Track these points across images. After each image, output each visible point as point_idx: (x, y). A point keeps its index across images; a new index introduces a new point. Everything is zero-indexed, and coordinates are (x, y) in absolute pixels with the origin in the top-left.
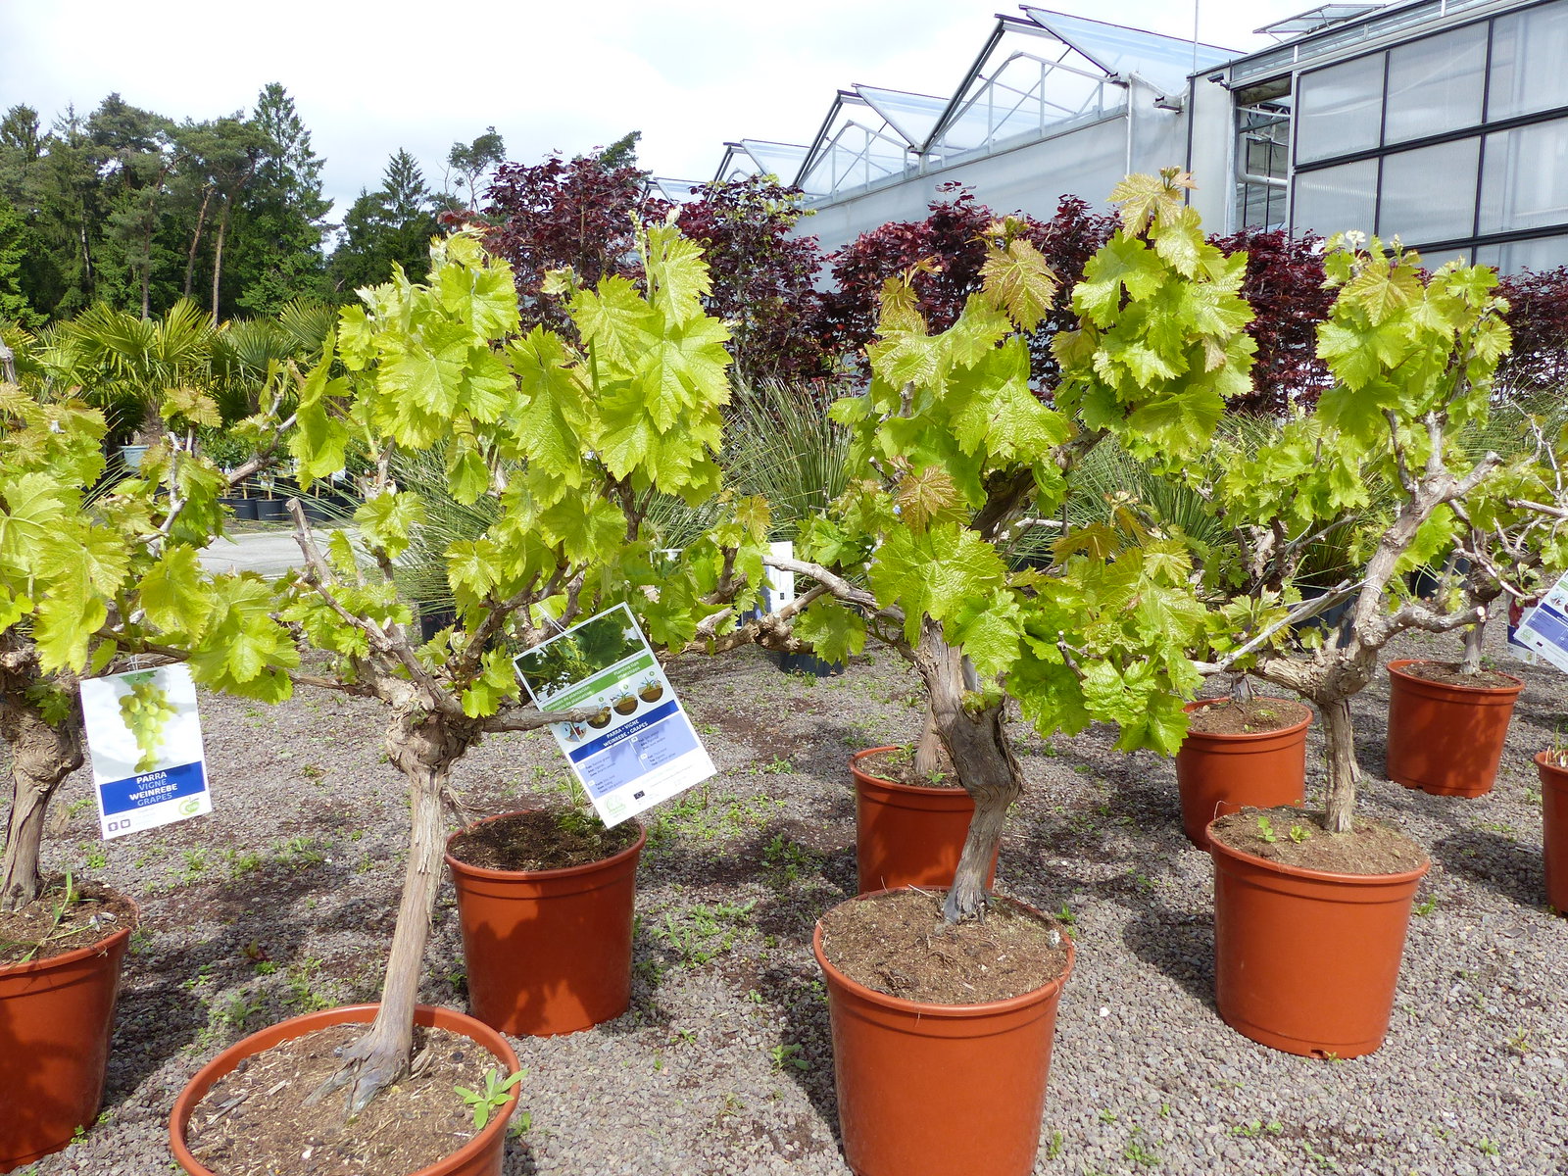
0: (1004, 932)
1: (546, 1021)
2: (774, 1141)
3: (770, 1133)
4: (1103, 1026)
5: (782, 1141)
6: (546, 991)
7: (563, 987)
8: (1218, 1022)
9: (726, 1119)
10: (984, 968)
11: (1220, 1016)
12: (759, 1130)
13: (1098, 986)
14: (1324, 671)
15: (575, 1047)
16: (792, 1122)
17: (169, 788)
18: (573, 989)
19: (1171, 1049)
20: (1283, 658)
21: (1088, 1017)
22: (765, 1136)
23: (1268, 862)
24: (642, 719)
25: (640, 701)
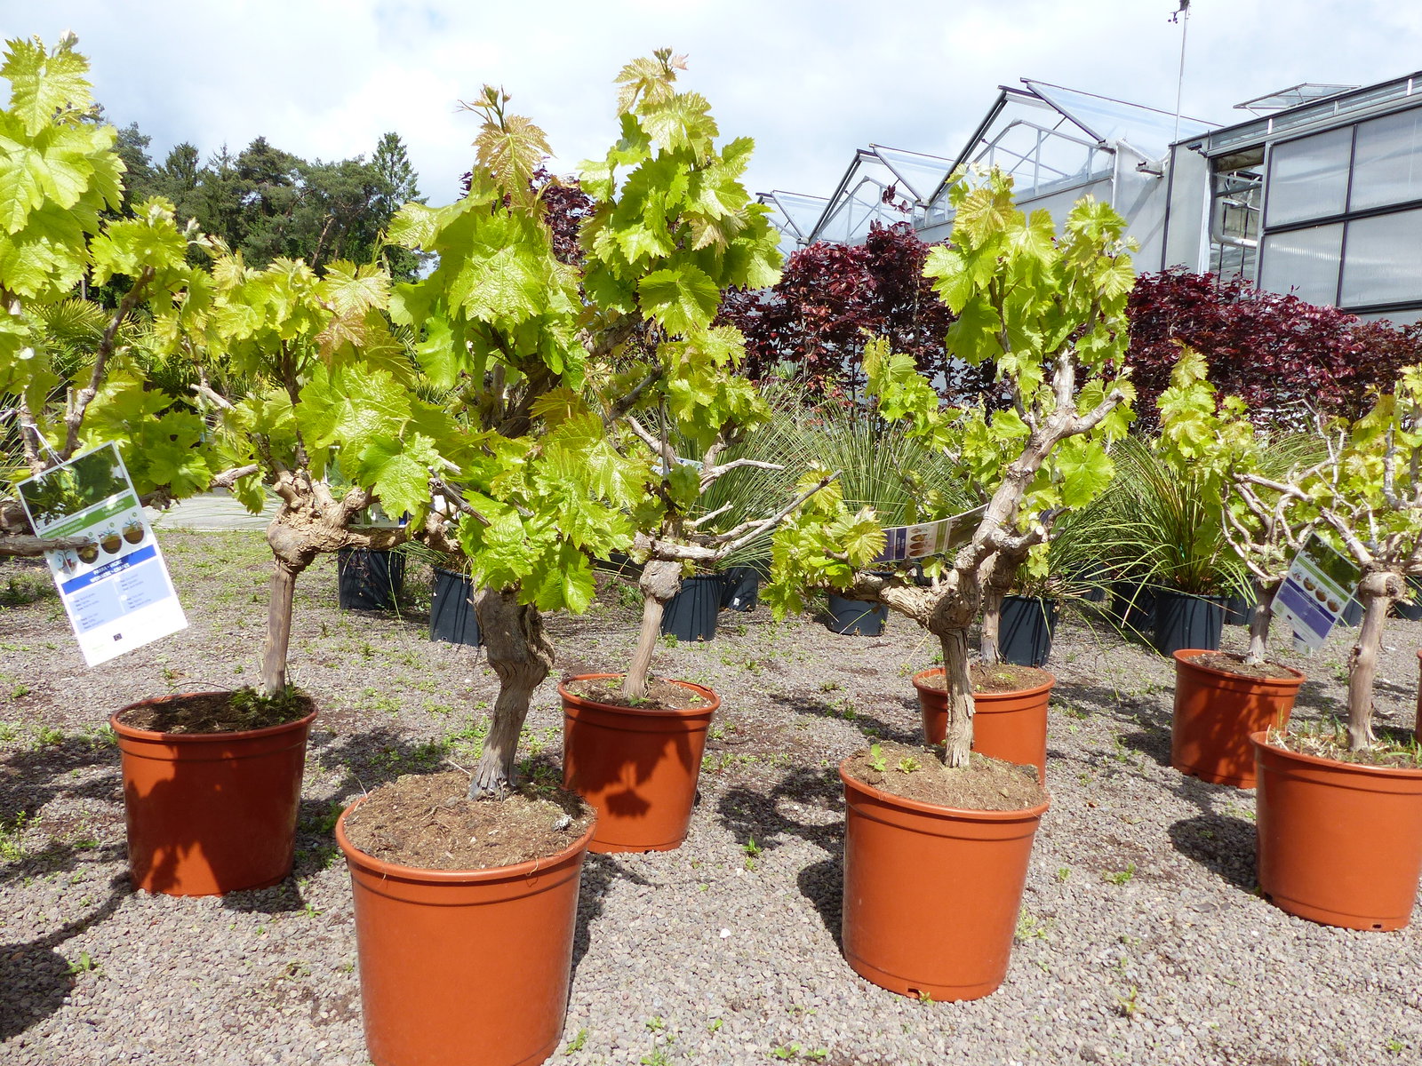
0: (517, 811)
1: (178, 881)
2: (316, 1010)
3: (316, 1000)
4: (715, 946)
5: (323, 1008)
6: (180, 854)
7: (196, 851)
8: (839, 955)
9: (280, 982)
10: (474, 839)
11: (841, 950)
12: (307, 994)
13: (739, 910)
14: (937, 599)
15: (199, 908)
16: (341, 992)
18: (206, 852)
19: (768, 974)
20: (906, 587)
21: (706, 936)
22: (309, 1003)
23: (871, 790)
24: (124, 560)
25: (124, 541)
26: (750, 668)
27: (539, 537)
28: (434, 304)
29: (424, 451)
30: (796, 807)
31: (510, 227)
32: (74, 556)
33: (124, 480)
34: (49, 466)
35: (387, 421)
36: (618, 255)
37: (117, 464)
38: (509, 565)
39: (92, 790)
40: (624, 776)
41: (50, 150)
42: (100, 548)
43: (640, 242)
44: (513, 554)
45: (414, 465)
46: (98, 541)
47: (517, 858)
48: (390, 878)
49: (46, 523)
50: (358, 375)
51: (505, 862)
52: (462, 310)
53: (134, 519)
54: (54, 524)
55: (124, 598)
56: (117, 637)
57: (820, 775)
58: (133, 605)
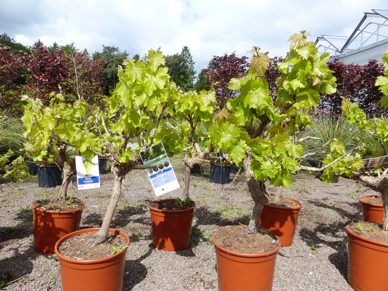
0: (260, 238)
1: (165, 247)
2: (204, 284)
3: (204, 282)
4: (309, 277)
5: (206, 284)
6: (165, 240)
7: (169, 239)
8: (347, 283)
9: (195, 276)
10: (250, 245)
11: (347, 282)
12: (202, 280)
13: (313, 267)
14: (380, 180)
15: (170, 254)
16: (210, 280)
17: (91, 181)
18: (172, 240)
19: (326, 287)
20: (368, 176)
21: (305, 273)
22: (202, 282)
23: (359, 236)
24: (164, 171)
25: (164, 166)
26: (300, 192)
27: (276, 168)
28: (238, 103)
29: (243, 145)
30: (323, 236)
31: (260, 82)
32: (152, 170)
33: (164, 151)
34: (146, 148)
35: (234, 137)
36: (291, 88)
37: (162, 147)
38: (268, 175)
39: (138, 221)
40: (276, 225)
41: (157, 76)
42: (158, 168)
43: (297, 84)
44: (269, 172)
45: (241, 148)
46: (158, 166)
47: (263, 251)
48: (230, 254)
49: (146, 162)
50: (226, 125)
51: (260, 252)
52: (248, 106)
53: (166, 161)
54: (148, 162)
55: (164, 180)
56: (163, 190)
57: (328, 226)
58: (167, 182)
